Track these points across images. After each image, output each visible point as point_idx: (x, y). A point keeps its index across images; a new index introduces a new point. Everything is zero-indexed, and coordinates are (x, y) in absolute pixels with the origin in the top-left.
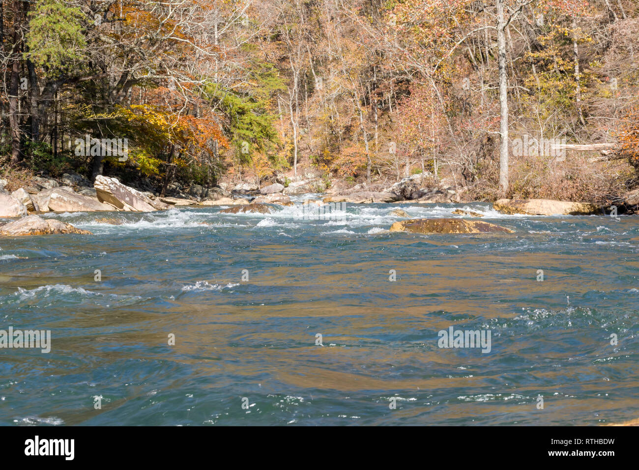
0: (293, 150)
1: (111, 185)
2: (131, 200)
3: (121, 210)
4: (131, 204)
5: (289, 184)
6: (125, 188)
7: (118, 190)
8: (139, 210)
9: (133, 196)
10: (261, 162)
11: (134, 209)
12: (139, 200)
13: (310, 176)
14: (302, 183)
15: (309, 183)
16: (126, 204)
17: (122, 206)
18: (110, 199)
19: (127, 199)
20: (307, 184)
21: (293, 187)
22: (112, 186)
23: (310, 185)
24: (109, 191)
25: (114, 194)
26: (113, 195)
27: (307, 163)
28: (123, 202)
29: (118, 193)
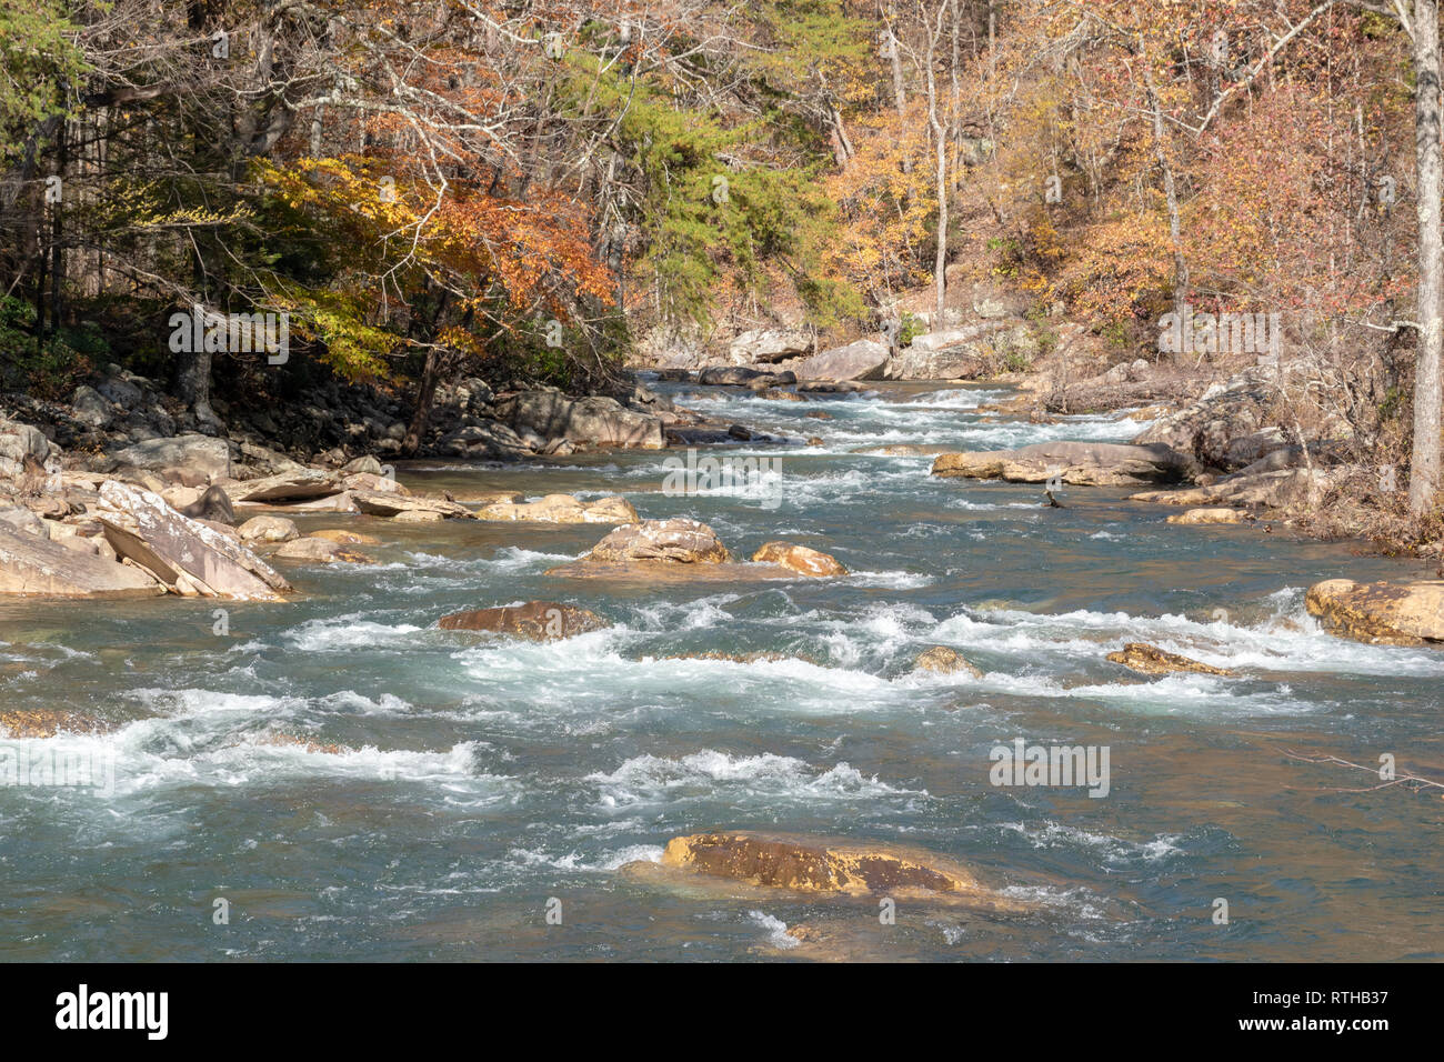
0: (934, 215)
1: (140, 515)
2: (199, 561)
3: (170, 587)
4: (198, 571)
5: (915, 339)
6: (183, 525)
7: (160, 528)
8: (221, 591)
9: (206, 549)
10: (826, 256)
11: (206, 590)
12: (223, 561)
13: (993, 307)
14: (957, 336)
15: (980, 336)
16: (183, 573)
17: (172, 577)
18: (141, 555)
19: (188, 558)
20: (970, 339)
21: (927, 346)
22: (144, 517)
23: (985, 346)
24: (135, 531)
25: (149, 540)
26: (146, 544)
27: (982, 259)
28: (174, 566)
29: (161, 539)
